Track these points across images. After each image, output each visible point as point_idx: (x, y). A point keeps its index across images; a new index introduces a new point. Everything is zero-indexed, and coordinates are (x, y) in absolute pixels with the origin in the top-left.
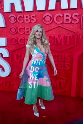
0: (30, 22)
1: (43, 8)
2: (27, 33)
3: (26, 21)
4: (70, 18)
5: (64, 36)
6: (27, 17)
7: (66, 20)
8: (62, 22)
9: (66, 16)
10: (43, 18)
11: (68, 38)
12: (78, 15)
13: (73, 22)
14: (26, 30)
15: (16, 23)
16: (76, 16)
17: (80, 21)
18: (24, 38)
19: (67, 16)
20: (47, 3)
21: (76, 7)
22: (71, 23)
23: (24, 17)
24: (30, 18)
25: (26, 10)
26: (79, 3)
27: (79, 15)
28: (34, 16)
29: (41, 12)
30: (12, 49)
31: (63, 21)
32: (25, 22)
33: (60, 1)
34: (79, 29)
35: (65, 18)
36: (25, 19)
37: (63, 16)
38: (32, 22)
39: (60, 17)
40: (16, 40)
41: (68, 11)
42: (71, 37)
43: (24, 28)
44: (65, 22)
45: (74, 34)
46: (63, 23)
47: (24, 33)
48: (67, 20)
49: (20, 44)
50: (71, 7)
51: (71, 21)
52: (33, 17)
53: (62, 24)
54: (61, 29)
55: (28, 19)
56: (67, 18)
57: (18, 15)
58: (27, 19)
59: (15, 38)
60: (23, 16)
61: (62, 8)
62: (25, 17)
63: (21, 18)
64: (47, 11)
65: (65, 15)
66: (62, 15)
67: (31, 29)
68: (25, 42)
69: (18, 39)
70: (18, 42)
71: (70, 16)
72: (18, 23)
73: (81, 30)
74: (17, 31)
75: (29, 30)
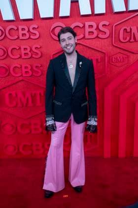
0: (29, 38)
1: (51, 15)
2: (26, 57)
3: (23, 36)
4: (96, 29)
6: (23, 29)
7: (89, 32)
8: (82, 36)
9: (89, 26)
10: (51, 30)
11: (94, 62)
12: (107, 25)
13: (100, 36)
14: (23, 52)
15: (5, 40)
16: (104, 25)
17: (111, 34)
18: (21, 66)
19: (91, 26)
20: (56, 4)
21: (104, 11)
22: (97, 37)
23: (18, 29)
24: (29, 31)
26: (108, 5)
28: (36, 27)
29: (48, 21)
31: (84, 35)
32: (21, 37)
33: (78, 2)
34: (111, 48)
35: (87, 30)
36: (21, 32)
37: (84, 26)
38: (32, 37)
39: (78, 28)
40: (7, 70)
41: (91, 17)
42: (99, 61)
43: (20, 48)
44: (87, 36)
45: (103, 55)
46: (84, 37)
47: (21, 57)
48: (91, 33)
49: (13, 76)
50: (96, 12)
51: (98, 35)
52: (34, 28)
53: (82, 40)
56: (91, 30)
57: (8, 26)
58: (24, 32)
59: (5, 66)
60: (16, 28)
61: (82, 13)
62: (20, 29)
63: (12, 31)
64: (57, 18)
65: (87, 24)
66: (81, 25)
67: (31, 50)
68: (22, 73)
69: (9, 67)
70: (10, 73)
71: (95, 26)
72: (8, 40)
73: (114, 49)
74: (8, 54)
75: (28, 51)
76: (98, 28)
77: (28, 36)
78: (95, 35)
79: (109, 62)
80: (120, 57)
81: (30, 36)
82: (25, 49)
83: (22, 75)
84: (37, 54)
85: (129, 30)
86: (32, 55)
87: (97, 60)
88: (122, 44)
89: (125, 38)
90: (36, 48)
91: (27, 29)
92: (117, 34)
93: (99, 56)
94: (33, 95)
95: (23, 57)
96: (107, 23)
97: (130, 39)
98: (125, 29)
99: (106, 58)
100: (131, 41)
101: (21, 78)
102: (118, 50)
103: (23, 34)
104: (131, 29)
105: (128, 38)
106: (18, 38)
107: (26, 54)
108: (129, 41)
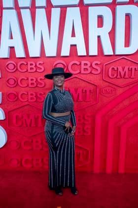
0: (36, 71)
1: (54, 54)
2: (32, 86)
3: (31, 70)
5: (83, 90)
6: (31, 64)
7: (84, 69)
8: (78, 71)
10: (54, 65)
11: (88, 93)
13: (93, 72)
14: (30, 82)
15: (16, 72)
16: (96, 64)
17: (102, 71)
18: (28, 93)
19: (86, 64)
21: (96, 53)
22: (91, 73)
23: (27, 64)
24: (36, 66)
25: (30, 56)
27: (100, 64)
28: (42, 63)
29: (52, 59)
30: (9, 108)
31: (80, 70)
32: (29, 71)
33: (75, 45)
34: (101, 81)
35: (83, 67)
36: (29, 67)
37: (80, 64)
38: (38, 70)
39: (76, 65)
40: (16, 95)
41: (86, 58)
42: (92, 92)
43: (28, 79)
44: (83, 72)
45: (95, 87)
46: (80, 73)
47: (28, 86)
48: (86, 69)
49: (21, 101)
50: (90, 54)
51: (91, 71)
52: (40, 64)
53: (79, 75)
54: (78, 80)
55: (33, 66)
56: (86, 67)
57: (19, 62)
59: (15, 93)
60: (25, 64)
61: (79, 54)
62: (29, 64)
63: (23, 65)
64: (59, 57)
65: (83, 63)
66: (78, 63)
67: (37, 80)
68: (28, 99)
69: (18, 94)
70: (18, 98)
71: (89, 65)
72: (19, 72)
73: (104, 82)
74: (17, 83)
75: (34, 82)
76: (91, 66)
77: (35, 70)
78: (89, 71)
79: (100, 93)
80: (109, 90)
81: (36, 70)
82: (32, 80)
83: (28, 101)
84: (41, 84)
85: (116, 69)
86: (37, 84)
87: (90, 91)
88: (111, 80)
89: (113, 75)
90: (41, 79)
91: (34, 65)
92: (107, 71)
93: (92, 87)
94: (36, 117)
95: (30, 86)
96: (99, 63)
97: (117, 75)
98: (113, 68)
99: (98, 90)
100: (118, 77)
101: (27, 103)
102: (107, 84)
103: (31, 68)
104: (117, 68)
105: (115, 75)
106: (27, 70)
107: (32, 84)
108: (116, 77)
